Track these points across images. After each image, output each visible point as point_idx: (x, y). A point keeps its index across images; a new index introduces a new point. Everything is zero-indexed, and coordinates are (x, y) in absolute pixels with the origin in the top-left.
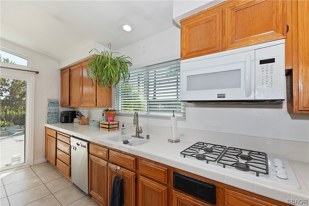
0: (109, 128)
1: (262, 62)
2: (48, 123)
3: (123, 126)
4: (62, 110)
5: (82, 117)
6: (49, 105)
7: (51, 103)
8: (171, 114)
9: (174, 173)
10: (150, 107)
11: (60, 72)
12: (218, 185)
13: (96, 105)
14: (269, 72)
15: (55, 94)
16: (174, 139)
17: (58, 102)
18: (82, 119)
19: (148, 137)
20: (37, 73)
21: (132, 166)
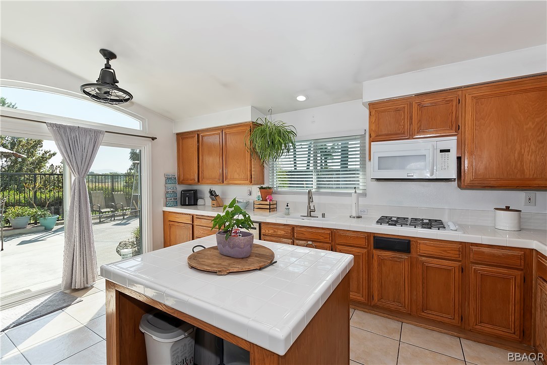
0: (270, 209)
1: (442, 151)
2: (166, 206)
3: (287, 206)
4: (180, 188)
5: (217, 198)
6: (166, 182)
7: (168, 179)
8: (353, 191)
9: (374, 237)
10: (320, 184)
11: (176, 136)
12: (411, 239)
13: (251, 183)
14: (446, 159)
15: (171, 167)
16: (354, 215)
17: (175, 178)
18: (218, 200)
19: (323, 215)
20: (153, 139)
21: (327, 238)
